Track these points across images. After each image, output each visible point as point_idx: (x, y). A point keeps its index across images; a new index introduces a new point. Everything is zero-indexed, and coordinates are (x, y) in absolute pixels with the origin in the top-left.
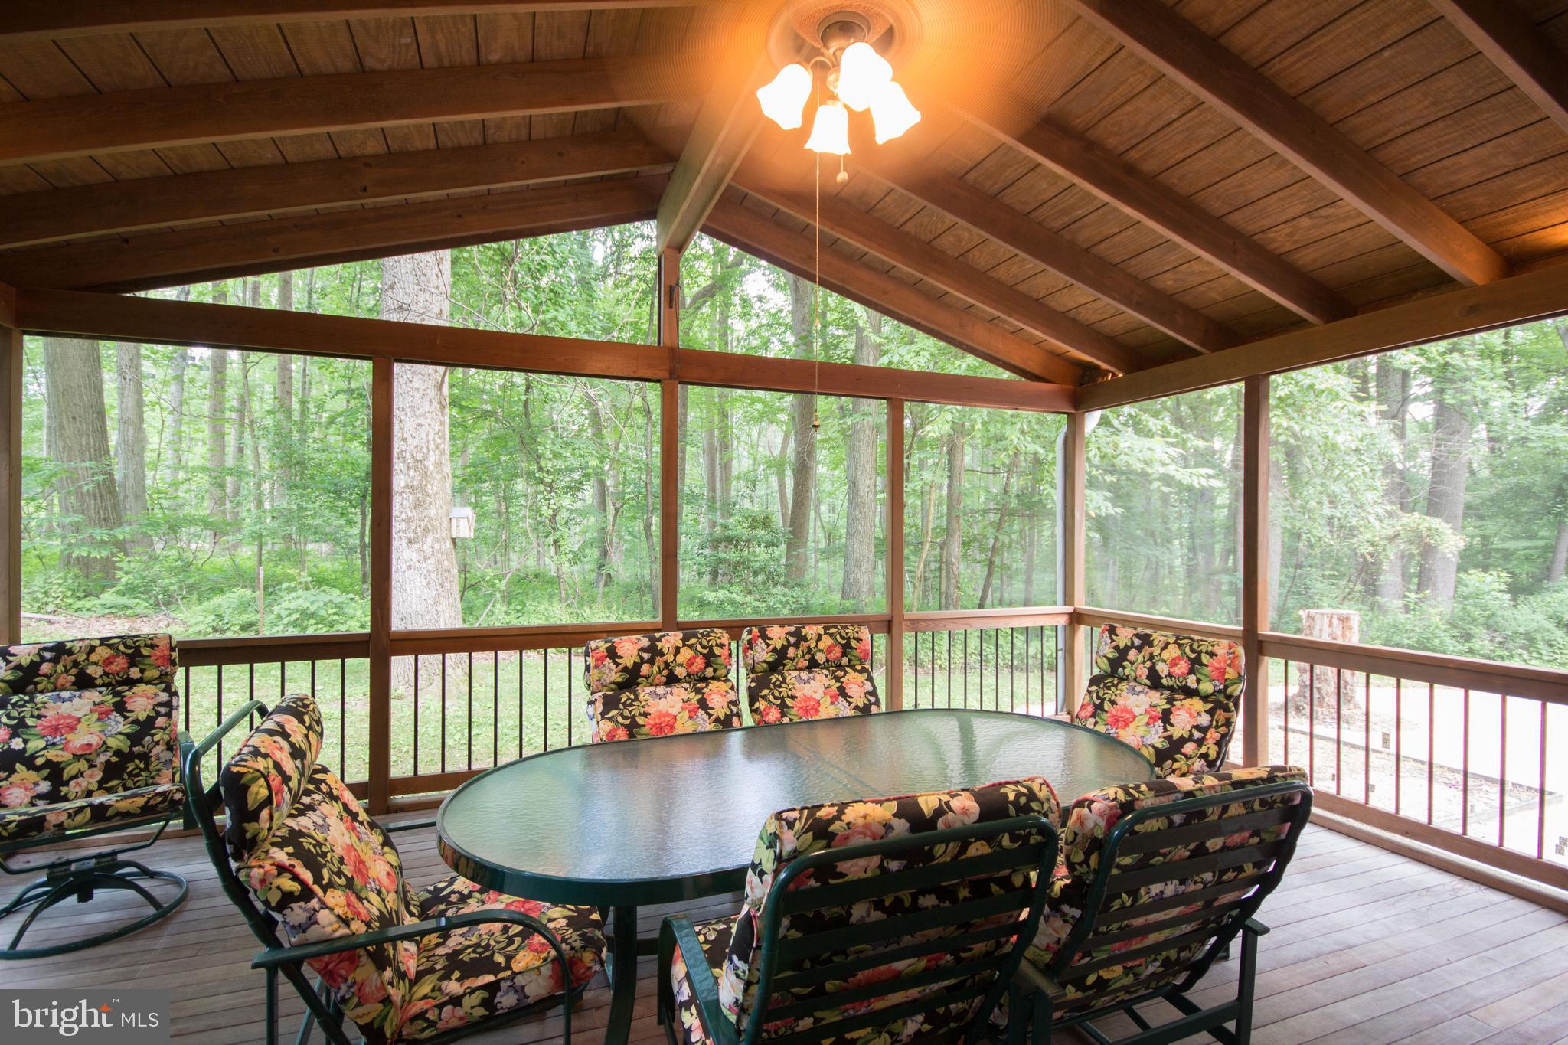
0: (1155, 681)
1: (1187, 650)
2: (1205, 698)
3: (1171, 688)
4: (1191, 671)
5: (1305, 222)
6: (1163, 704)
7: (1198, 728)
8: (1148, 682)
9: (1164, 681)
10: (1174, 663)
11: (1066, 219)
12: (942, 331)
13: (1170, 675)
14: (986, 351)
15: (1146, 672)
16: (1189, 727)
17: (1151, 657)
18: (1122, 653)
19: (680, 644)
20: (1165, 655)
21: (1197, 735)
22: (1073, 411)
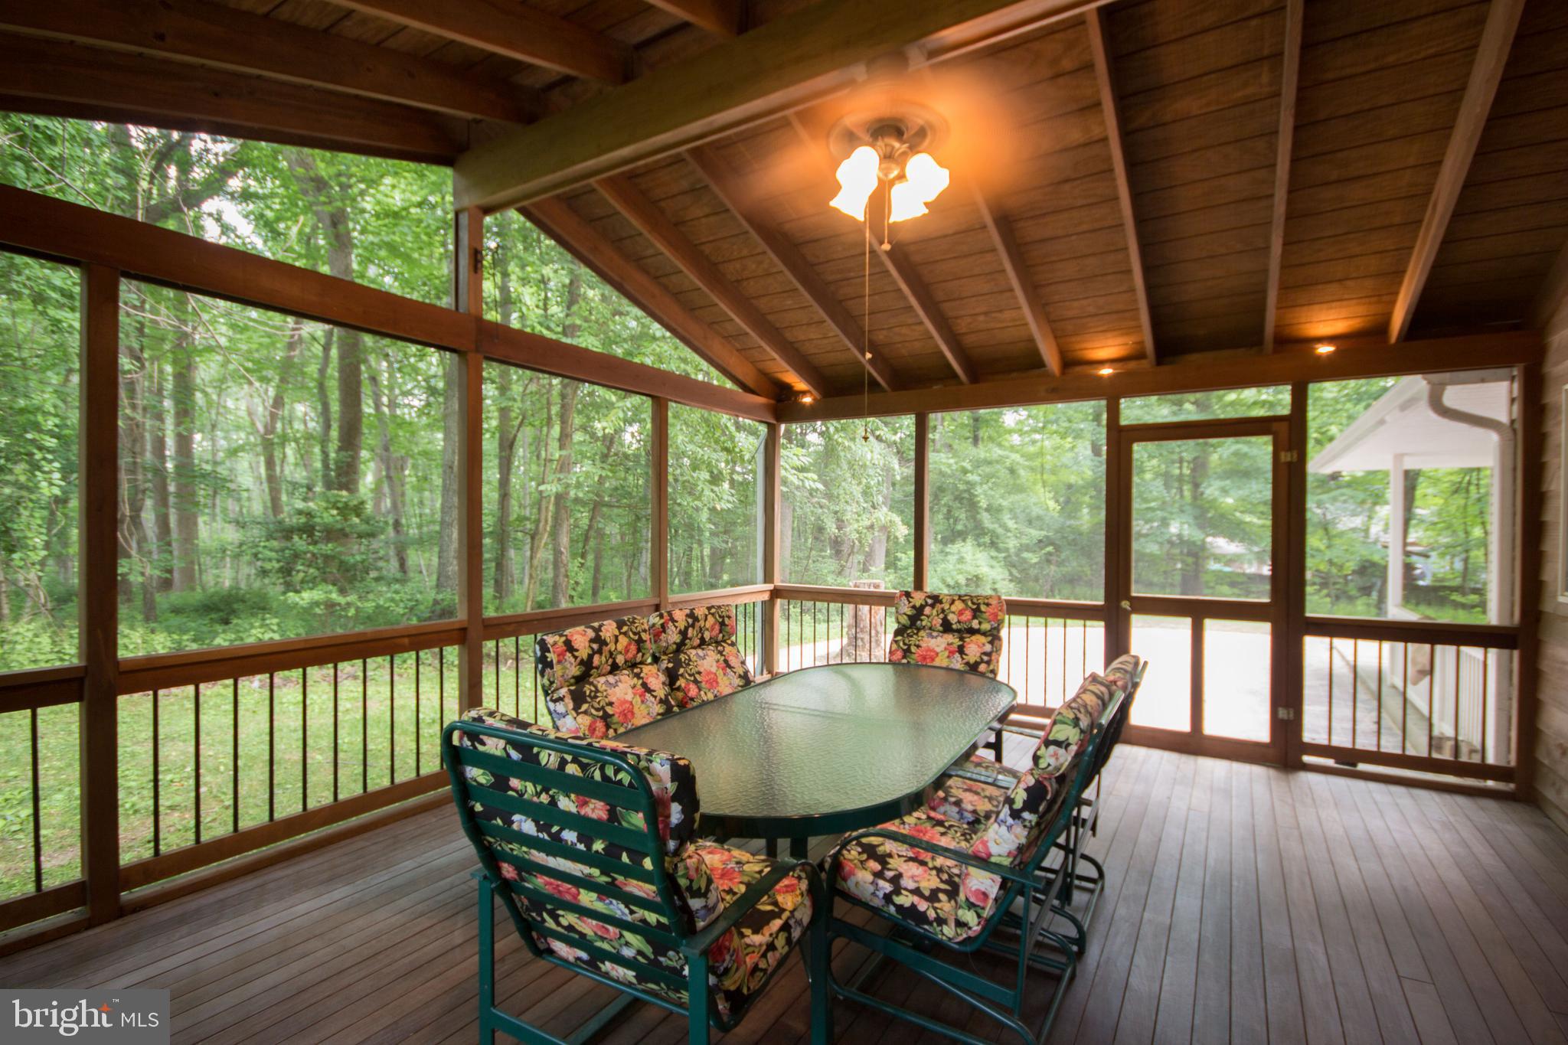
0: (947, 627)
1: (970, 603)
2: (984, 634)
3: (958, 631)
4: (974, 617)
5: (981, 318)
6: (957, 642)
7: (985, 654)
8: (941, 629)
9: (954, 627)
10: (961, 613)
11: (839, 276)
12: (692, 340)
13: (959, 622)
14: (720, 362)
15: (940, 621)
16: (978, 654)
17: (943, 611)
18: (919, 611)
19: (617, 632)
20: (953, 608)
21: (985, 658)
22: (773, 421)
